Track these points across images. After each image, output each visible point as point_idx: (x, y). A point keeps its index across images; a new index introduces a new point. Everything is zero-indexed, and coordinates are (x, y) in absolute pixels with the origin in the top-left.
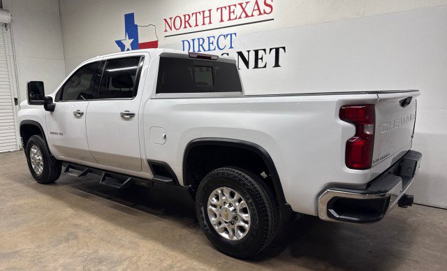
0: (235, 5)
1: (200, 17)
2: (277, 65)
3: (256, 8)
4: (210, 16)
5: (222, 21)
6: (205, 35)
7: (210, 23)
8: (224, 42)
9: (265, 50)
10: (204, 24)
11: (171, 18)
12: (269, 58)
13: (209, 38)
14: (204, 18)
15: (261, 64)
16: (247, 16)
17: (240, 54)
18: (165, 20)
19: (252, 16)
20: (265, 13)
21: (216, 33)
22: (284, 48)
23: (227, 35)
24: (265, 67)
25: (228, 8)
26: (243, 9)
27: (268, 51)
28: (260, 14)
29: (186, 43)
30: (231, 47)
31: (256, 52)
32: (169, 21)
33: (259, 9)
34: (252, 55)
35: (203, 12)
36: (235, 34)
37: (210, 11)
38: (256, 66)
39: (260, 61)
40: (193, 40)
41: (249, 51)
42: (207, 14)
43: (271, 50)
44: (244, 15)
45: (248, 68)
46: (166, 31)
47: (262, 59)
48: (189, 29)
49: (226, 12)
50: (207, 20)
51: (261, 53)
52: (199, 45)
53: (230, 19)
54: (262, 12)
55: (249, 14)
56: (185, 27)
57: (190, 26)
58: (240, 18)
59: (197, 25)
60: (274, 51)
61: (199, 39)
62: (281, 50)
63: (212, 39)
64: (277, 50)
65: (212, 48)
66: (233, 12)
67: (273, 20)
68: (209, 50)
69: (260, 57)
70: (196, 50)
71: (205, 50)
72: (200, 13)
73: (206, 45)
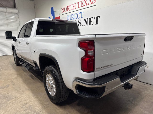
0: (83, 1)
1: (72, 6)
2: (97, 24)
3: (90, 1)
4: (75, 6)
5: (79, 7)
6: (73, 13)
7: (75, 8)
8: (80, 15)
9: (93, 18)
10: (73, 9)
11: (63, 8)
12: (94, 21)
13: (75, 14)
14: (73, 7)
15: (91, 23)
16: (87, 5)
17: (85, 20)
18: (62, 9)
19: (89, 4)
20: (93, 3)
21: (77, 12)
22: (99, 17)
23: (81, 13)
24: (93, 24)
25: (81, 2)
26: (86, 2)
27: (94, 18)
28: (91, 3)
29: (68, 16)
30: (82, 17)
31: (90, 19)
32: (63, 9)
33: (91, 2)
34: (89, 19)
35: (73, 5)
36: (83, 12)
37: (75, 4)
38: (90, 24)
39: (91, 22)
40: (70, 15)
41: (87, 19)
42: (74, 5)
43: (95, 17)
44: (86, 4)
45: (87, 25)
46: (62, 13)
47: (92, 21)
48: (69, 12)
49: (80, 4)
50: (74, 7)
51: (92, 19)
52: (72, 17)
53: (81, 7)
54: (92, 3)
56: (68, 11)
57: (69, 10)
58: (85, 6)
59: (71, 10)
60: (96, 18)
61: (72, 15)
62: (98, 17)
63: (76, 14)
64: (97, 17)
65: (76, 18)
66: (82, 4)
67: (96, 5)
68: (75, 19)
69: (91, 21)
70: (71, 19)
71: (74, 19)
72: (72, 5)
73: (74, 17)
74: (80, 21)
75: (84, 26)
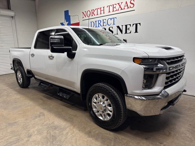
0: (116, 4)
1: (99, 11)
3: (126, 5)
4: (104, 10)
5: (109, 12)
6: (101, 19)
7: (104, 13)
8: (110, 22)
9: (130, 25)
10: (101, 14)
11: (85, 12)
12: (133, 29)
13: (103, 20)
14: (101, 11)
15: (128, 31)
16: (122, 9)
17: (118, 27)
18: (83, 13)
19: (124, 9)
20: (130, 7)
21: (107, 18)
22: (140, 24)
23: (112, 18)
24: (130, 33)
25: (112, 6)
26: (120, 6)
28: (128, 8)
29: (92, 23)
30: (114, 24)
31: (126, 26)
32: (85, 13)
33: (127, 6)
34: (124, 27)
35: (101, 8)
36: (116, 18)
37: (104, 7)
38: (126, 33)
40: (96, 21)
41: (122, 26)
42: (102, 9)
43: (133, 25)
44: (120, 9)
45: (122, 33)
46: (83, 18)
47: (129, 29)
48: (94, 17)
49: (111, 8)
51: (128, 26)
52: (99, 24)
53: (113, 11)
54: (129, 7)
55: (123, 8)
56: (92, 16)
57: (95, 15)
58: (118, 10)
59: (97, 14)
61: (98, 21)
62: (138, 25)
64: (136, 25)
65: (105, 24)
66: (115, 8)
67: (134, 10)
68: (103, 26)
69: (128, 28)
70: (97, 26)
71: (101, 26)
72: (99, 8)
73: (102, 24)
74: (111, 29)
75: (117, 34)
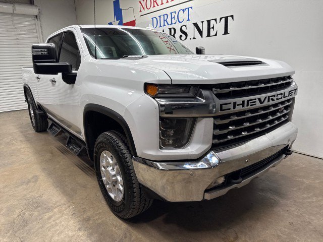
2: (226, 32)
6: (168, 11)
7: (172, 0)
8: (183, 16)
9: (215, 20)
10: (167, 2)
11: (144, 0)
12: (219, 27)
13: (171, 13)
15: (212, 33)
17: (196, 25)
18: (140, 2)
21: (176, 9)
22: (232, 16)
23: (185, 9)
24: (216, 35)
27: (218, 20)
29: (155, 19)
30: (189, 20)
31: (209, 22)
32: (142, 2)
34: (205, 24)
36: (192, 8)
38: (209, 35)
39: (211, 30)
40: (160, 16)
41: (202, 22)
43: (221, 19)
45: (202, 37)
46: (141, 11)
47: (213, 28)
48: (157, 8)
51: (212, 23)
52: (164, 20)
56: (154, 6)
57: (158, 5)
59: (162, 4)
60: (223, 20)
61: (164, 15)
62: (230, 19)
63: (173, 14)
64: (226, 19)
65: (174, 22)
68: (172, 24)
69: (211, 26)
70: (162, 25)
71: (168, 24)
73: (169, 20)
74: (184, 28)
75: (194, 38)
